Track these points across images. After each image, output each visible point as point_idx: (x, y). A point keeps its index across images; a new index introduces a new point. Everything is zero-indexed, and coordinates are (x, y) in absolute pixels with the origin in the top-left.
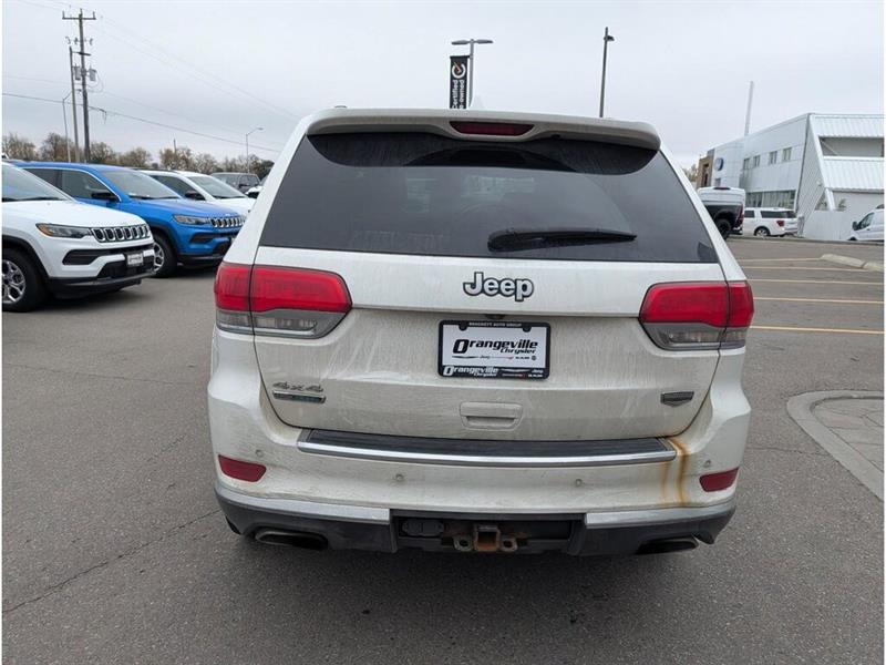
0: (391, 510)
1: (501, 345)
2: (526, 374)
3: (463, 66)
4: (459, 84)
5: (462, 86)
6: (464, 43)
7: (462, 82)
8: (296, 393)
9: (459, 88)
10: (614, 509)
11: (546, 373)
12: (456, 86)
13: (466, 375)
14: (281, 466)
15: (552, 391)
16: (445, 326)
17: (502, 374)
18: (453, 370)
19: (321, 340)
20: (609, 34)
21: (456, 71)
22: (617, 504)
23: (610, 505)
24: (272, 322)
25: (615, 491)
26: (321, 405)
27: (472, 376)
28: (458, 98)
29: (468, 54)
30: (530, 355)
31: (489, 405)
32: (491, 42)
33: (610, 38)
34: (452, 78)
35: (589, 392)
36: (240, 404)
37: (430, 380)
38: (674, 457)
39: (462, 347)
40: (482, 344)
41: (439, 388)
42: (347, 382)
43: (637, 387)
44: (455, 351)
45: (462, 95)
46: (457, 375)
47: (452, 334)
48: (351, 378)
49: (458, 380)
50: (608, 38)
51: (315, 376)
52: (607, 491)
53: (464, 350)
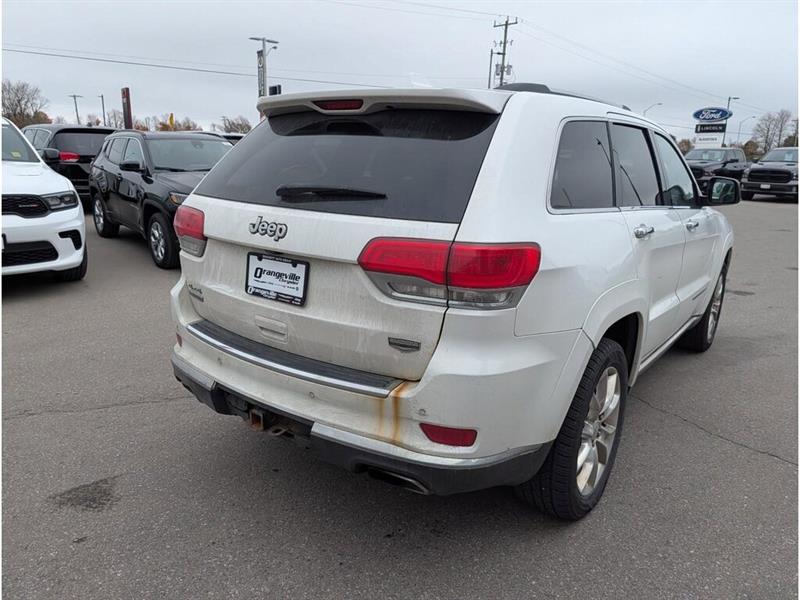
0: (215, 382)
1: (279, 276)
2: (290, 301)
8: (195, 292)
10: (334, 426)
11: (303, 302)
13: (258, 295)
15: (305, 318)
16: (251, 257)
17: (279, 298)
18: (253, 290)
19: (200, 258)
22: (337, 422)
23: (331, 421)
25: (339, 410)
26: (203, 303)
27: (262, 296)
30: (295, 286)
31: (267, 320)
35: (329, 323)
37: (240, 295)
38: (387, 396)
39: (259, 272)
40: (270, 273)
41: (243, 302)
42: (208, 288)
43: (366, 327)
44: (255, 276)
46: (255, 294)
47: (255, 262)
48: (210, 286)
49: (255, 298)
52: (334, 409)
53: (260, 277)
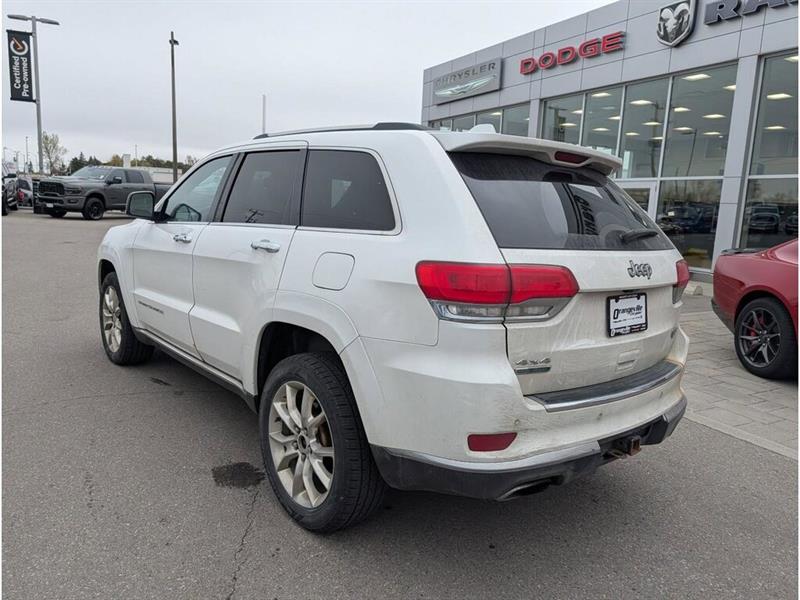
0: (599, 441)
1: (629, 311)
2: (639, 328)
3: (24, 42)
4: (21, 62)
5: (25, 65)
6: (24, 19)
7: (25, 60)
8: (533, 366)
9: (21, 66)
11: (646, 326)
12: (17, 63)
13: (620, 334)
14: (532, 429)
15: (650, 337)
16: (610, 301)
17: (632, 330)
18: (615, 332)
19: (554, 319)
20: (175, 38)
21: (15, 46)
23: (670, 406)
24: (536, 310)
26: (549, 373)
28: (21, 76)
29: (30, 31)
30: (639, 315)
32: (57, 24)
33: (176, 42)
34: (11, 54)
36: (505, 383)
37: (605, 341)
39: (617, 314)
40: (623, 311)
41: (608, 346)
42: (567, 351)
43: (669, 328)
44: (615, 318)
45: (25, 74)
46: (617, 334)
47: (614, 305)
48: (568, 348)
49: (618, 338)
50: (174, 42)
51: (548, 350)
